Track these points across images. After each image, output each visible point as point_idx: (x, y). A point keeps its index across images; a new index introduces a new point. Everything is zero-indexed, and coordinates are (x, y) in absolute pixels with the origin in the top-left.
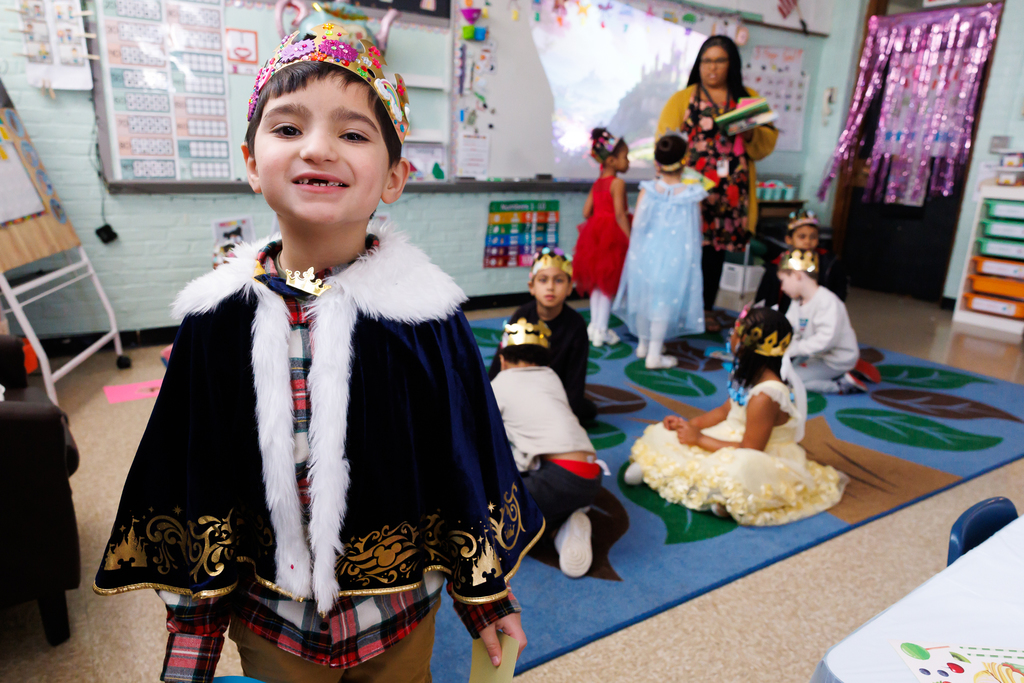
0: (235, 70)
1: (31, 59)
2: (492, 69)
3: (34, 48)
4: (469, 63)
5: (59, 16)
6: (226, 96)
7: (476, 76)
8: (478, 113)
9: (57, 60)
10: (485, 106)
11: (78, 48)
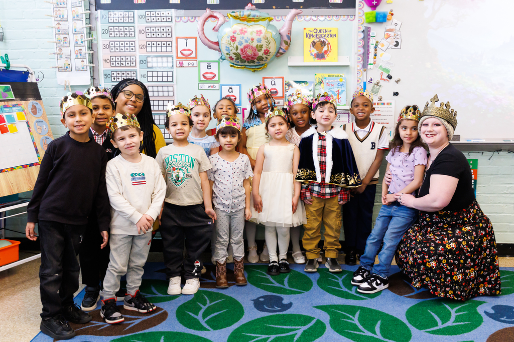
0: (181, 66)
1: (60, 69)
2: (397, 44)
3: (62, 63)
4: (372, 41)
5: (77, 43)
6: (174, 83)
7: (379, 52)
8: (382, 83)
9: (74, 69)
10: (390, 77)
11: (84, 60)
